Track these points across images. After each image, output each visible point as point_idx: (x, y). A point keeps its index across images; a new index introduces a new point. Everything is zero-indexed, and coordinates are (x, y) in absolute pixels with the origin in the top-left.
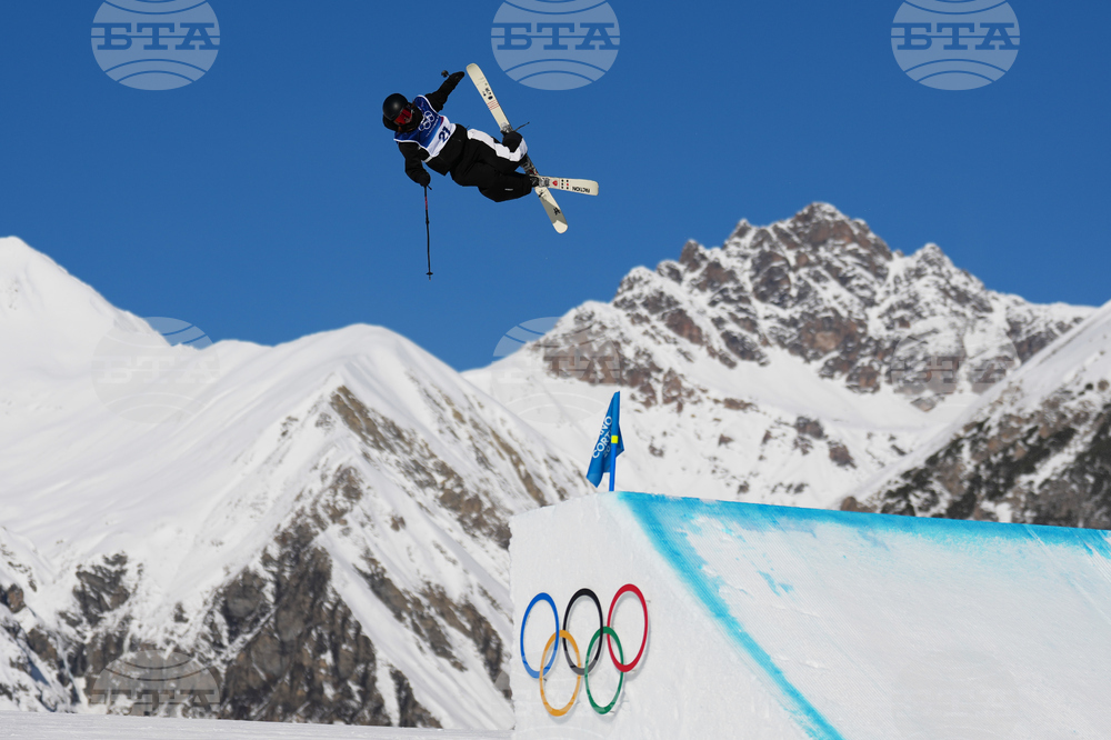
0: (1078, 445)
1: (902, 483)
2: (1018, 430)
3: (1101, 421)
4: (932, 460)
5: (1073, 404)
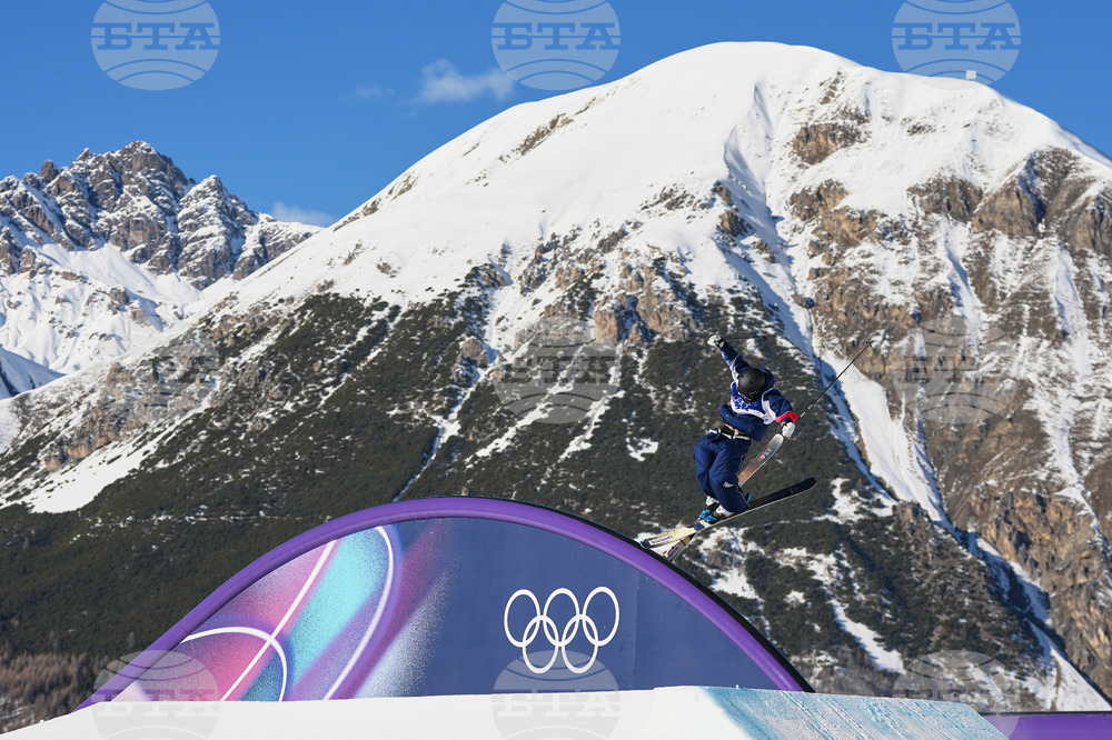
0: (269, 340)
1: (153, 356)
2: (231, 326)
3: (285, 326)
5: (269, 312)
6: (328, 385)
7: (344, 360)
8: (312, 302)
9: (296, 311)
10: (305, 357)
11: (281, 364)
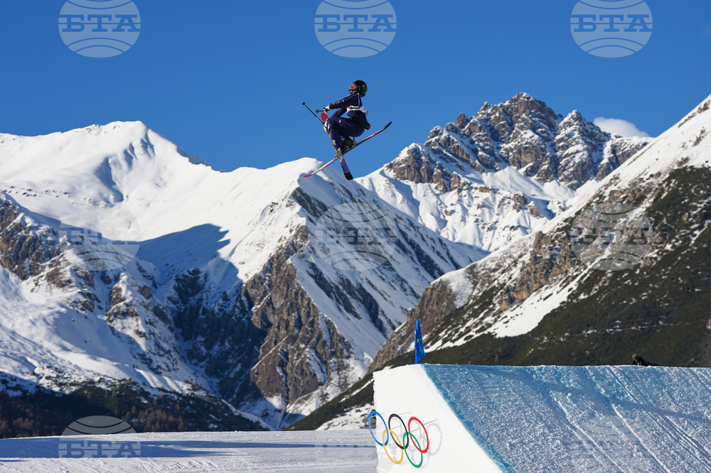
0: (647, 204)
1: (564, 224)
2: (618, 197)
3: (657, 192)
4: (578, 213)
5: (644, 184)
6: (695, 229)
7: (704, 211)
8: (674, 174)
9: (664, 182)
10: (676, 212)
11: (658, 219)
